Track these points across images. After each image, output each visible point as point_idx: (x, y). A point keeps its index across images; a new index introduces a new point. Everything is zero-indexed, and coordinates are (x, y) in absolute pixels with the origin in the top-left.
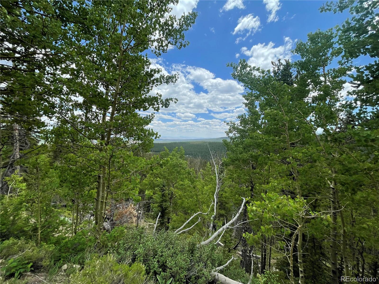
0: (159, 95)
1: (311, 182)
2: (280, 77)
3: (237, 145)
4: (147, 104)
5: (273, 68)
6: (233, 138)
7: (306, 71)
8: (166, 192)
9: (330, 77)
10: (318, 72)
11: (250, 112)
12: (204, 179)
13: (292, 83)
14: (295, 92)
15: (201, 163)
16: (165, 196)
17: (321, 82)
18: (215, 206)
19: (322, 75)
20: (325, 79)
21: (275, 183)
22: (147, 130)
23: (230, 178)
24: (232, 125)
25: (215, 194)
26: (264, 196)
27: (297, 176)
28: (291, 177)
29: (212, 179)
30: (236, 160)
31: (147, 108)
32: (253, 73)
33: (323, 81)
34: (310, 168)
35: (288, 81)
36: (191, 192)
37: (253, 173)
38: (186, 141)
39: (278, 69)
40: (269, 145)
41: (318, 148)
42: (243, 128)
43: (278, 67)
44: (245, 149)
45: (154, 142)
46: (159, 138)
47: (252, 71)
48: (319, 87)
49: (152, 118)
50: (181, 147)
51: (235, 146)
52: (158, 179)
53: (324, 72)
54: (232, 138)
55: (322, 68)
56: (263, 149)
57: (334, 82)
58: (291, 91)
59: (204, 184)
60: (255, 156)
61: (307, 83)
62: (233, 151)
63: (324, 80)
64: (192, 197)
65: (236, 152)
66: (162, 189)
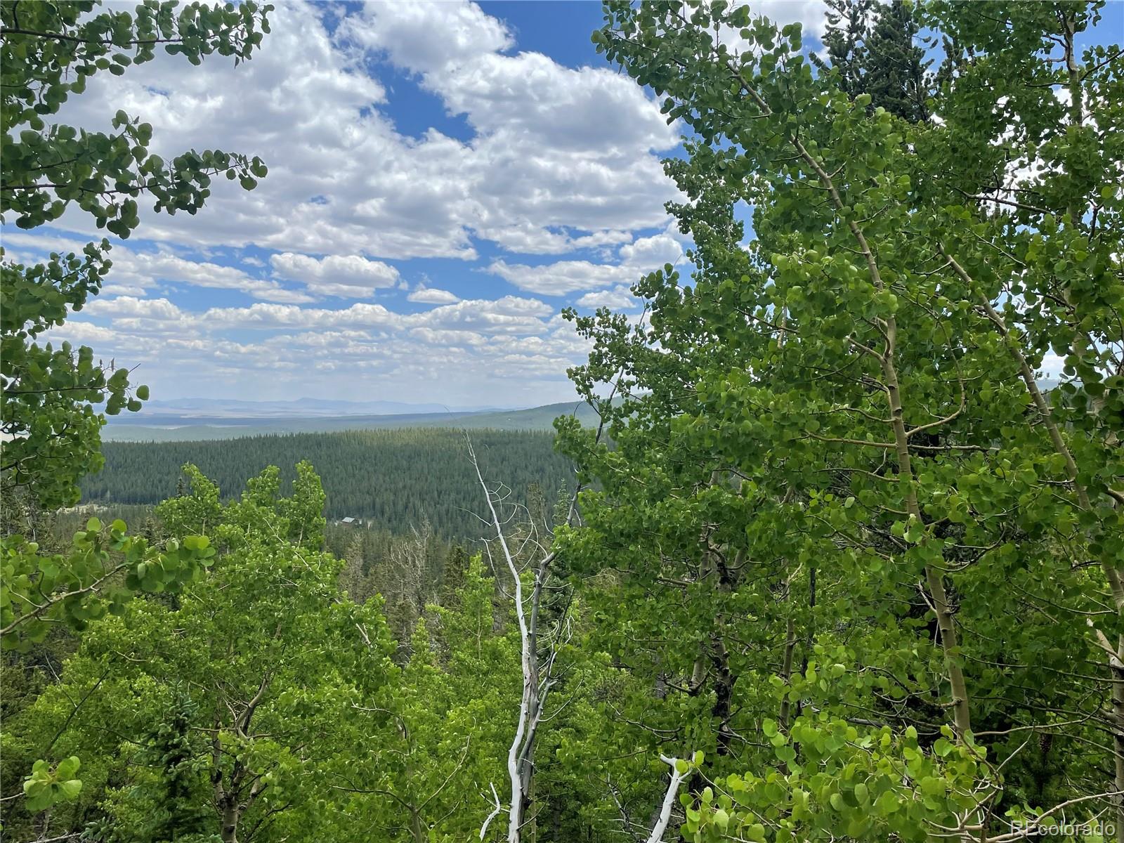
0: (129, 128)
1: (1019, 647)
2: (863, 72)
3: (634, 450)
4: (44, 180)
5: (826, 21)
6: (614, 405)
7: (989, 48)
8: (195, 766)
9: (1096, 87)
10: (1045, 57)
11: (707, 260)
12: (453, 663)
13: (921, 108)
14: (936, 156)
15: (432, 560)
16: (187, 794)
17: (1059, 111)
18: (514, 825)
19: (1064, 77)
20: (1077, 98)
21: (834, 661)
22: (48, 356)
23: (600, 646)
24: (609, 330)
25: (513, 752)
26: (780, 739)
27: (948, 615)
28: (917, 622)
29: (496, 655)
30: (632, 537)
31: (47, 207)
32: (710, 39)
33: (1068, 110)
34: (1009, 571)
35: (903, 95)
36: (361, 752)
37: (726, 606)
38: (340, 429)
39: (855, 28)
40: (802, 447)
41: (1043, 459)
42: (666, 351)
43: (854, 18)
44: (678, 470)
45: (106, 435)
46: (134, 406)
47: (706, 23)
48: (1046, 137)
49: (94, 277)
50: (301, 466)
51: (627, 456)
52: (144, 681)
53: (1068, 58)
54: (608, 409)
55: (1062, 38)
56: (770, 466)
57: (1113, 115)
58: (915, 151)
59: (450, 691)
60: (732, 509)
61: (994, 111)
62: (614, 486)
63: (1070, 104)
64: (367, 782)
65: (631, 490)
66: (166, 749)
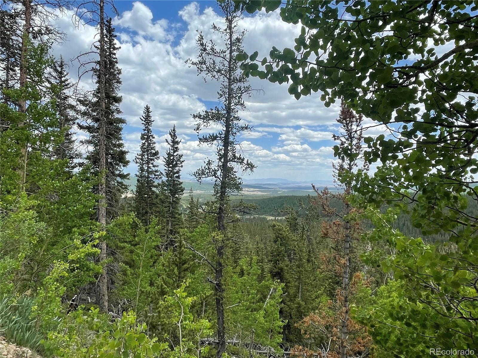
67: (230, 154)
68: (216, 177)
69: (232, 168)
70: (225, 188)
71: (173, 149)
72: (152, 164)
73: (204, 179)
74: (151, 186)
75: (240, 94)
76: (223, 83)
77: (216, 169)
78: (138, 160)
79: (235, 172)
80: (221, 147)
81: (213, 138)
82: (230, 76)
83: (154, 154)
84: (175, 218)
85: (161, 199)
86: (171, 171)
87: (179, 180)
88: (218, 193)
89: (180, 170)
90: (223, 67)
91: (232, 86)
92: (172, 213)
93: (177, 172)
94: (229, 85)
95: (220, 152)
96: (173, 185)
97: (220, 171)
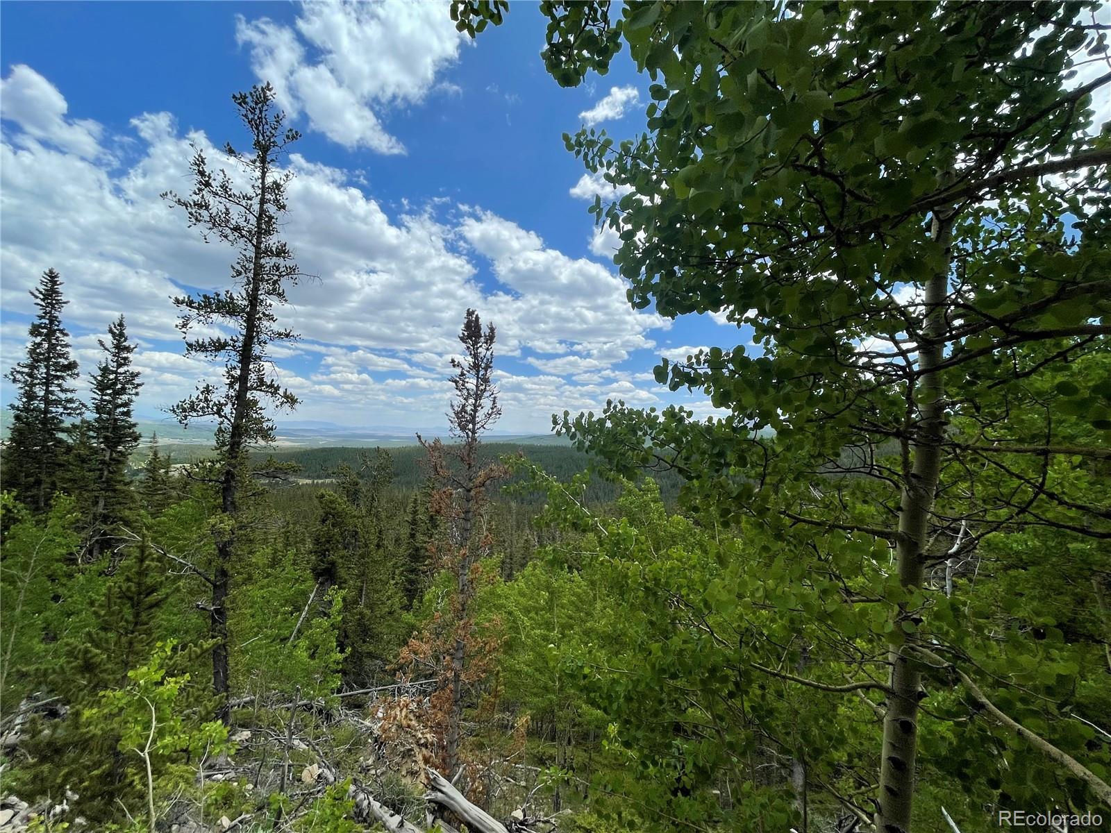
67: (253, 377)
68: (220, 416)
69: (255, 403)
70: (240, 436)
71: (117, 361)
72: (59, 385)
73: (193, 419)
74: (54, 430)
75: (276, 278)
76: (244, 252)
77: (223, 401)
78: (18, 376)
79: (261, 409)
80: (235, 364)
81: (219, 346)
82: (259, 243)
83: (64, 366)
84: (115, 491)
85: (79, 455)
86: (109, 402)
87: (129, 419)
88: (224, 444)
89: (132, 401)
90: (245, 224)
91: (262, 261)
92: (108, 481)
93: (125, 405)
94: (256, 257)
95: (233, 373)
96: (114, 428)
97: (230, 405)
